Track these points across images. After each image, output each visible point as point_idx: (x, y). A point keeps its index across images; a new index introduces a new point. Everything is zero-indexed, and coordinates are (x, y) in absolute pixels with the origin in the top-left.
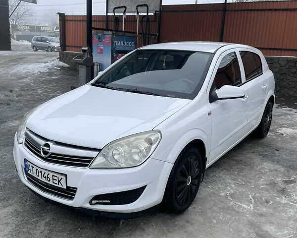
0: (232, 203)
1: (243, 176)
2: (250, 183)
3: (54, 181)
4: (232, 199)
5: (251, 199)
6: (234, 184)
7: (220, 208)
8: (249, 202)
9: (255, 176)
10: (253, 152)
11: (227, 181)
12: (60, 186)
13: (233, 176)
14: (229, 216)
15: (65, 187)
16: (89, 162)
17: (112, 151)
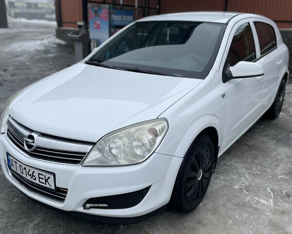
0: (248, 198)
1: (258, 164)
2: (266, 172)
3: (41, 180)
4: (247, 193)
5: (270, 193)
6: (249, 173)
7: (235, 205)
8: (268, 196)
9: (271, 164)
10: (266, 136)
11: (240, 171)
12: (48, 186)
13: (246, 164)
14: (246, 215)
15: (53, 188)
16: (81, 157)
17: (108, 144)
